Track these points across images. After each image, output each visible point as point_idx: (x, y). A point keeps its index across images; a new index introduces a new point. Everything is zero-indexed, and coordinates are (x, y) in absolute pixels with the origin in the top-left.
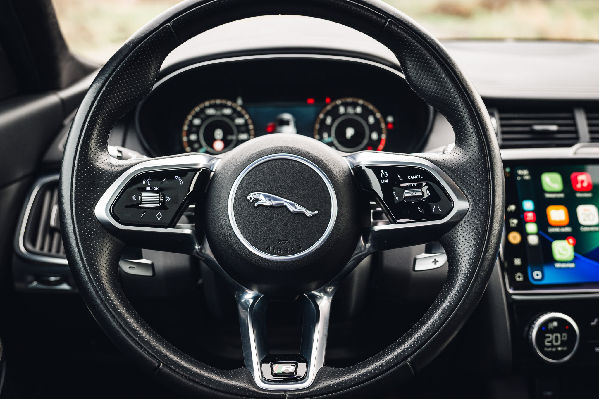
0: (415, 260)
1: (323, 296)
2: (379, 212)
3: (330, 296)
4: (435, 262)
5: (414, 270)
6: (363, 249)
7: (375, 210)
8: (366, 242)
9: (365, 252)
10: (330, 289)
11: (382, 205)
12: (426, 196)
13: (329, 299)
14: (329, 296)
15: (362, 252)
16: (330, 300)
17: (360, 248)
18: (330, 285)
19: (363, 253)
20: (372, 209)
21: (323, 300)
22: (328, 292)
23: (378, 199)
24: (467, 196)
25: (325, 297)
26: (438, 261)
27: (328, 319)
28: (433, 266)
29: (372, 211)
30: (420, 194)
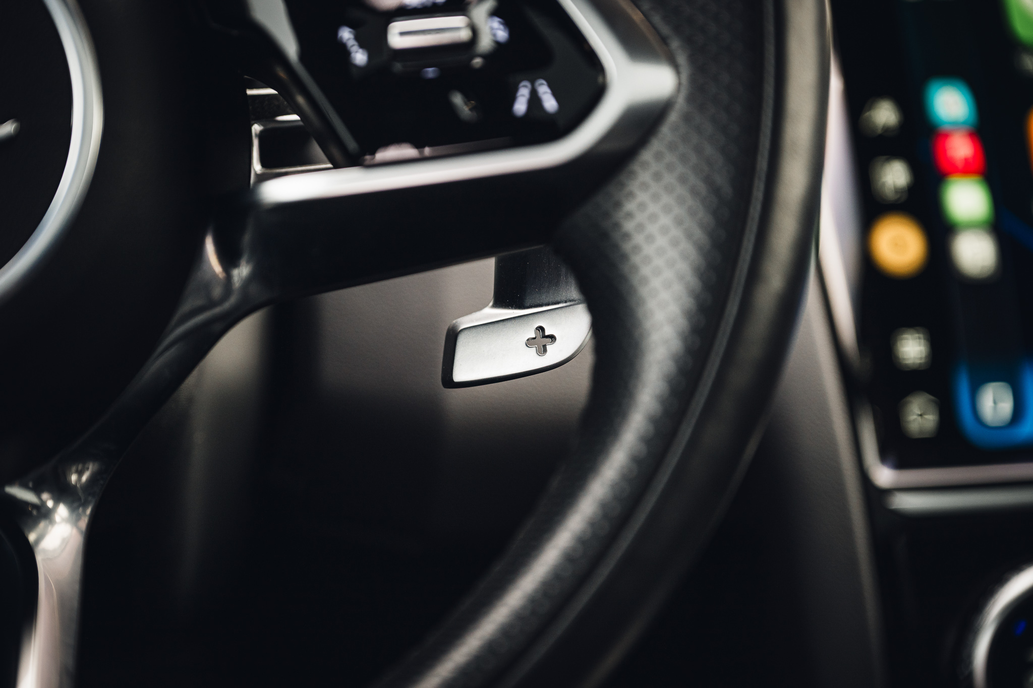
0: (453, 336)
1: (50, 504)
2: (290, 128)
3: (84, 505)
4: (543, 340)
5: (448, 381)
6: (217, 292)
7: (271, 125)
8: (229, 259)
9: (227, 305)
10: (80, 473)
11: (300, 100)
12: (485, 43)
13: (78, 519)
14: (76, 505)
15: (212, 304)
16: (84, 523)
17: (206, 287)
18: (79, 458)
19: (217, 310)
20: (258, 120)
21: (52, 522)
22: (75, 486)
23: (282, 74)
24: (664, 40)
25: (62, 511)
26: (552, 338)
27: (75, 603)
28: (531, 361)
29: (256, 128)
30: (464, 35)
